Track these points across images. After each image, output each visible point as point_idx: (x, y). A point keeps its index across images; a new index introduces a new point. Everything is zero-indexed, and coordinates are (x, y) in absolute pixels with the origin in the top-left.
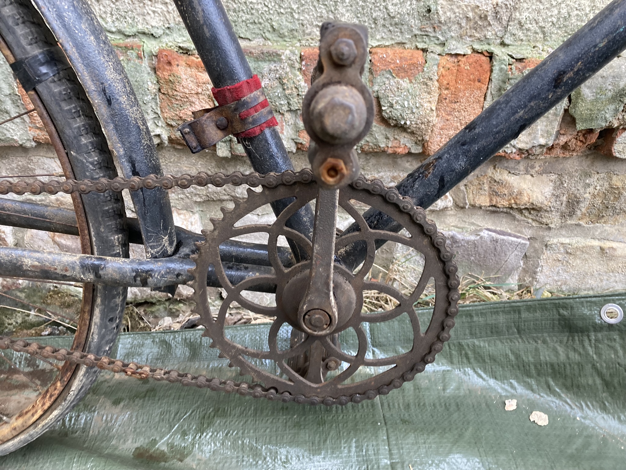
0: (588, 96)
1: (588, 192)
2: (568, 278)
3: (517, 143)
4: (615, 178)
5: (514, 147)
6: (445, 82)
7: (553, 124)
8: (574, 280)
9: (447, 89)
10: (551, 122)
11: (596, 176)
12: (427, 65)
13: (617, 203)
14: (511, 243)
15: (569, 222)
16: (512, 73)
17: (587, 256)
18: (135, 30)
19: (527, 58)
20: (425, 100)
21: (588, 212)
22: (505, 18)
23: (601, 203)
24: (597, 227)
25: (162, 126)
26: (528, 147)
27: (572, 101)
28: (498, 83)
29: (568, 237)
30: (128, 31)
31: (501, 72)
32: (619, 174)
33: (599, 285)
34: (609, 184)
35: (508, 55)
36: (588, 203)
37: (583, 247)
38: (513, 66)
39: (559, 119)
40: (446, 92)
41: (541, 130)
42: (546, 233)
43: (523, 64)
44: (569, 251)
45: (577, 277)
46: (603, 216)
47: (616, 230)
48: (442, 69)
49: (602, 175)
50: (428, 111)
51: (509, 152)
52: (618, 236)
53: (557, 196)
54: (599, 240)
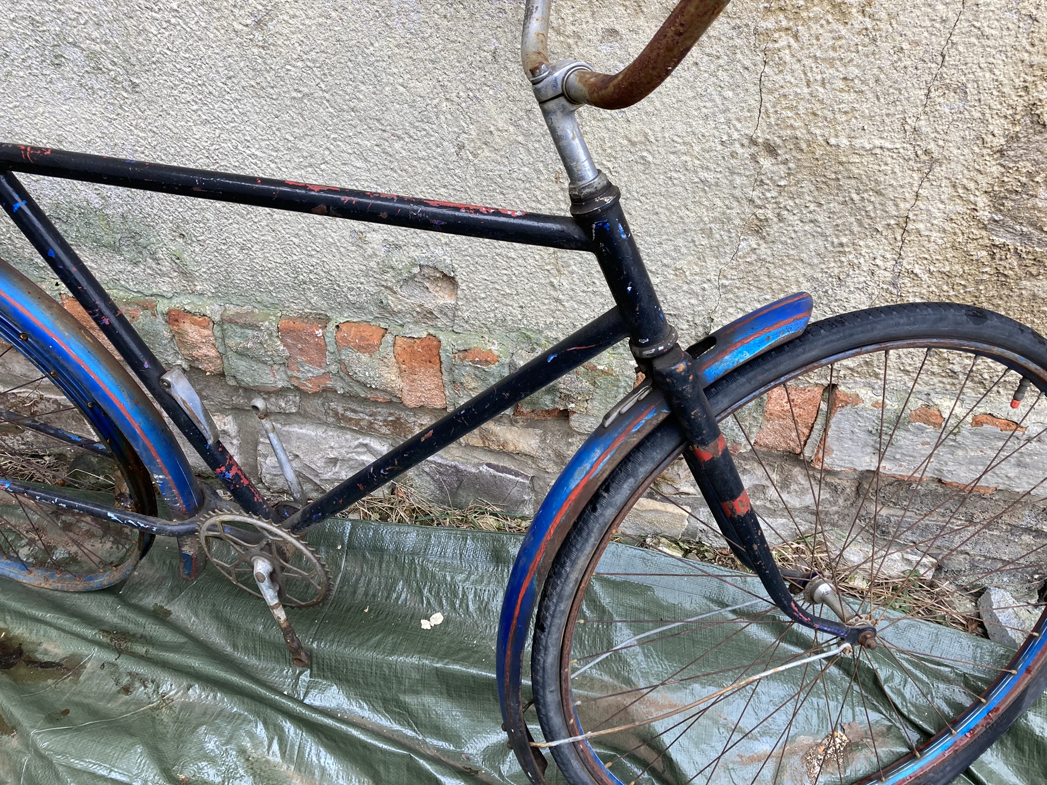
6: (401, 360)
9: (404, 364)
12: (381, 346)
14: (510, 480)
16: (455, 361)
18: (150, 292)
20: (384, 372)
22: (450, 314)
28: (449, 365)
30: (146, 292)
31: (448, 357)
35: (453, 345)
38: (456, 355)
42: (546, 475)
48: (398, 349)
50: (389, 380)
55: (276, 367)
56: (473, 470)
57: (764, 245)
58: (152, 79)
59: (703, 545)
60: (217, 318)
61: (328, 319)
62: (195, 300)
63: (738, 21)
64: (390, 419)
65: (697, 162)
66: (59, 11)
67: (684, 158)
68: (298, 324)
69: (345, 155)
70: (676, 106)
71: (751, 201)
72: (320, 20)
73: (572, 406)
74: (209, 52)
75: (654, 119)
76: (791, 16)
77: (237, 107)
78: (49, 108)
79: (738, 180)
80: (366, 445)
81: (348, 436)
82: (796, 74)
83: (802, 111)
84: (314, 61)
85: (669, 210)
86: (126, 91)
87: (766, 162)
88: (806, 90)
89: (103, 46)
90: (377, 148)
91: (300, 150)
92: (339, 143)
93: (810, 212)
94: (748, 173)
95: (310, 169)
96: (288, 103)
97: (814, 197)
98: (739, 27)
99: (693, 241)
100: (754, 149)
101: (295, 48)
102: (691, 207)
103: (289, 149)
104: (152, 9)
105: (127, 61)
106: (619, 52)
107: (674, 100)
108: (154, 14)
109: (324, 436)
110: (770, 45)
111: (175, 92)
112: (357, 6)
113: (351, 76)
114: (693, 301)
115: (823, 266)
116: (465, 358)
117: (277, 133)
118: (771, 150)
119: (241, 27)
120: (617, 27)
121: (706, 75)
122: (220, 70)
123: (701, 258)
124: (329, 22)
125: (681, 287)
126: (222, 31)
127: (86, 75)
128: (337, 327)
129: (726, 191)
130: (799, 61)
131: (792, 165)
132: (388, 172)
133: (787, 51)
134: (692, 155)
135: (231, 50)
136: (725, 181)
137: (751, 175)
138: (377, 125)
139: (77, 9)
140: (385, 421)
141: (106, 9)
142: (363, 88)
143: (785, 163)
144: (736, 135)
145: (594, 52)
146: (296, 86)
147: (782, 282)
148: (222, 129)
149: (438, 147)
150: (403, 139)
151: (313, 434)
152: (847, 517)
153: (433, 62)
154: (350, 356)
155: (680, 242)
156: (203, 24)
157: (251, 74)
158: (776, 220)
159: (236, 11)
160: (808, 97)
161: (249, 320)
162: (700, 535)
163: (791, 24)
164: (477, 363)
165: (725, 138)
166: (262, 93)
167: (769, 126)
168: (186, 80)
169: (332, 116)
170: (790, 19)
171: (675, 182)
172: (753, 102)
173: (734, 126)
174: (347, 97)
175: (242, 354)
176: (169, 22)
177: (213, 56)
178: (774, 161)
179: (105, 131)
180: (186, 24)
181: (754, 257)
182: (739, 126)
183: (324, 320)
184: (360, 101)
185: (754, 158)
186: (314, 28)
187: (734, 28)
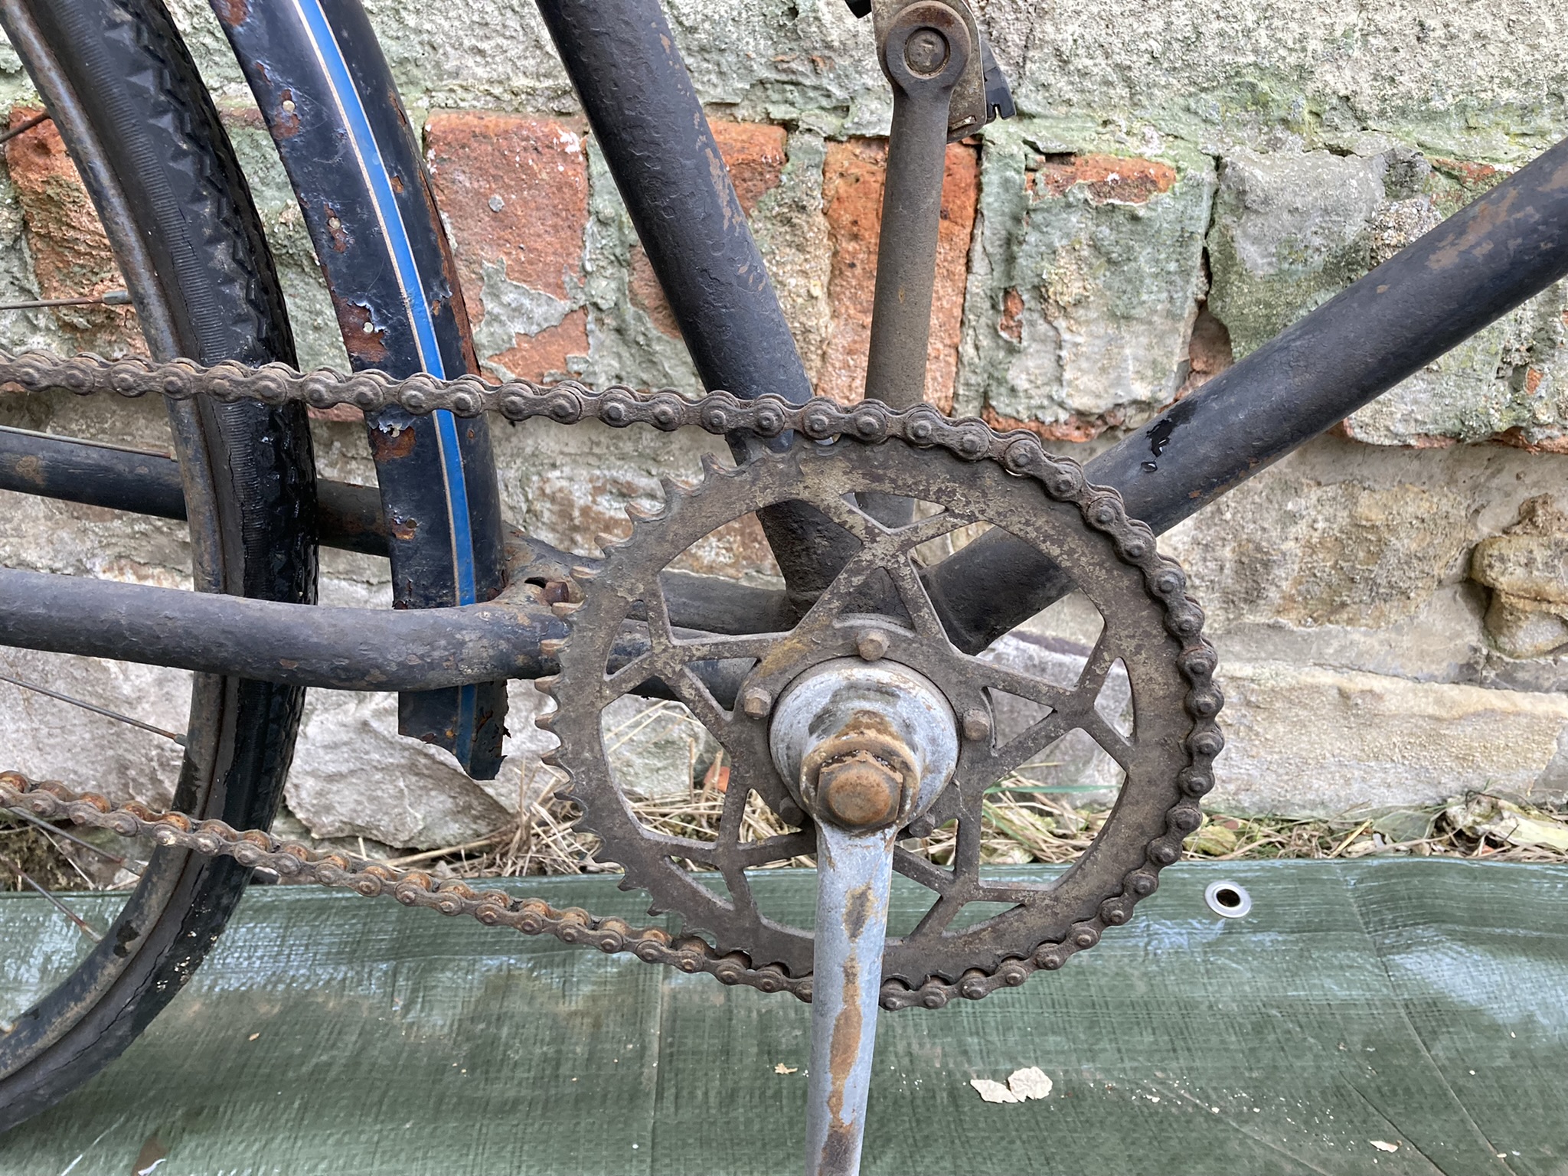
0: (1255, 265)
1: (1292, 536)
2: (1255, 773)
3: (1069, 395)
4: (1364, 498)
5: (1061, 405)
6: (846, 219)
7: (1168, 341)
8: (1271, 778)
9: (855, 237)
10: (1161, 337)
11: (1315, 494)
12: (788, 165)
13: (1376, 568)
15: (1249, 618)
16: (1036, 194)
17: (1303, 714)
19: (1081, 152)
20: (789, 267)
21: (1300, 593)
23: (1334, 567)
24: (1329, 633)
25: (48, 329)
26: (1102, 405)
27: (1215, 278)
28: (1003, 223)
29: (1249, 660)
31: (1007, 190)
32: (1377, 487)
33: (1342, 794)
34: (1351, 516)
35: (1026, 142)
36: (1296, 567)
37: (1292, 689)
38: (1038, 175)
39: (1185, 328)
40: (851, 246)
41: (1136, 359)
43: (1069, 169)
44: (1253, 699)
45: (1281, 771)
46: (1343, 605)
47: (1381, 643)
48: (838, 181)
49: (1331, 491)
50: (800, 301)
51: (1049, 419)
52: (1389, 659)
53: (1207, 545)
54: (1335, 669)
164: (1112, 190)
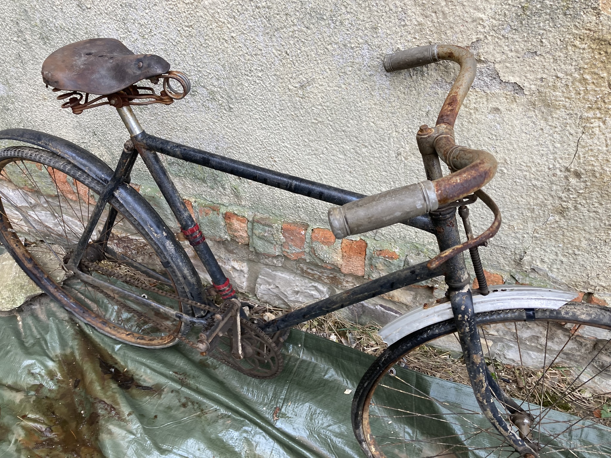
6: (344, 251)
9: (346, 253)
12: (335, 243)
14: (392, 315)
18: (217, 202)
19: (383, 250)
20: (335, 256)
28: (370, 256)
30: (215, 202)
31: (370, 253)
35: (374, 247)
38: (375, 252)
43: (380, 252)
48: (344, 245)
55: (277, 246)
56: (372, 307)
57: (564, 220)
58: (240, 106)
59: (497, 361)
60: (251, 219)
61: (308, 226)
62: (240, 208)
63: (571, 112)
64: (331, 276)
65: (532, 176)
66: (199, 71)
67: (525, 173)
68: (293, 227)
69: (335, 152)
70: (526, 148)
71: (560, 198)
72: (335, 88)
73: (436, 286)
74: (273, 97)
75: (512, 153)
76: (604, 113)
77: (282, 124)
78: (184, 114)
79: (554, 187)
80: (315, 287)
81: (306, 281)
82: (600, 140)
83: (600, 158)
84: (328, 107)
85: (511, 197)
86: (226, 110)
87: (573, 181)
88: (605, 148)
89: (219, 89)
90: (352, 150)
91: (311, 147)
92: (332, 146)
93: (595, 207)
94: (561, 184)
95: (314, 156)
96: (310, 125)
97: (599, 200)
98: (571, 114)
99: (522, 213)
100: (567, 174)
101: (319, 100)
102: (525, 197)
103: (305, 146)
104: (247, 75)
105: (229, 97)
106: (498, 119)
107: (525, 145)
108: (248, 78)
109: (294, 279)
110: (588, 125)
111: (251, 114)
112: (357, 84)
113: (346, 116)
114: (516, 242)
115: (597, 234)
116: (380, 254)
117: (301, 138)
118: (578, 175)
119: (292, 87)
120: (500, 107)
121: (547, 135)
122: (277, 106)
123: (525, 221)
124: (340, 89)
125: (511, 234)
126: (282, 89)
127: (207, 101)
128: (312, 230)
129: (546, 191)
130: (604, 134)
131: (588, 184)
132: (356, 162)
133: (598, 129)
134: (530, 172)
135: (285, 97)
136: (547, 187)
137: (563, 186)
138: (355, 139)
139: (209, 71)
140: (328, 276)
141: (224, 73)
142: (351, 121)
143: (585, 182)
144: (558, 166)
145: (484, 117)
146: (315, 117)
147: (571, 239)
148: (272, 133)
149: (386, 153)
150: (367, 147)
151: (288, 277)
152: (585, 359)
153: (392, 113)
154: (317, 246)
155: (515, 213)
156: (273, 84)
157: (293, 109)
158: (573, 209)
159: (291, 80)
160: (606, 152)
161: (267, 222)
162: (496, 356)
163: (603, 116)
164: (387, 258)
165: (551, 166)
166: (296, 119)
167: (579, 163)
168: (258, 109)
169: (331, 133)
170: (602, 114)
171: (518, 184)
172: (572, 150)
173: (558, 161)
174: (342, 125)
175: (261, 238)
176: (255, 82)
177: (275, 99)
178: (578, 180)
179: (211, 127)
180: (264, 83)
181: (556, 225)
182: (561, 161)
183: (306, 226)
184: (349, 127)
185: (566, 178)
186: (331, 91)
187: (568, 114)
